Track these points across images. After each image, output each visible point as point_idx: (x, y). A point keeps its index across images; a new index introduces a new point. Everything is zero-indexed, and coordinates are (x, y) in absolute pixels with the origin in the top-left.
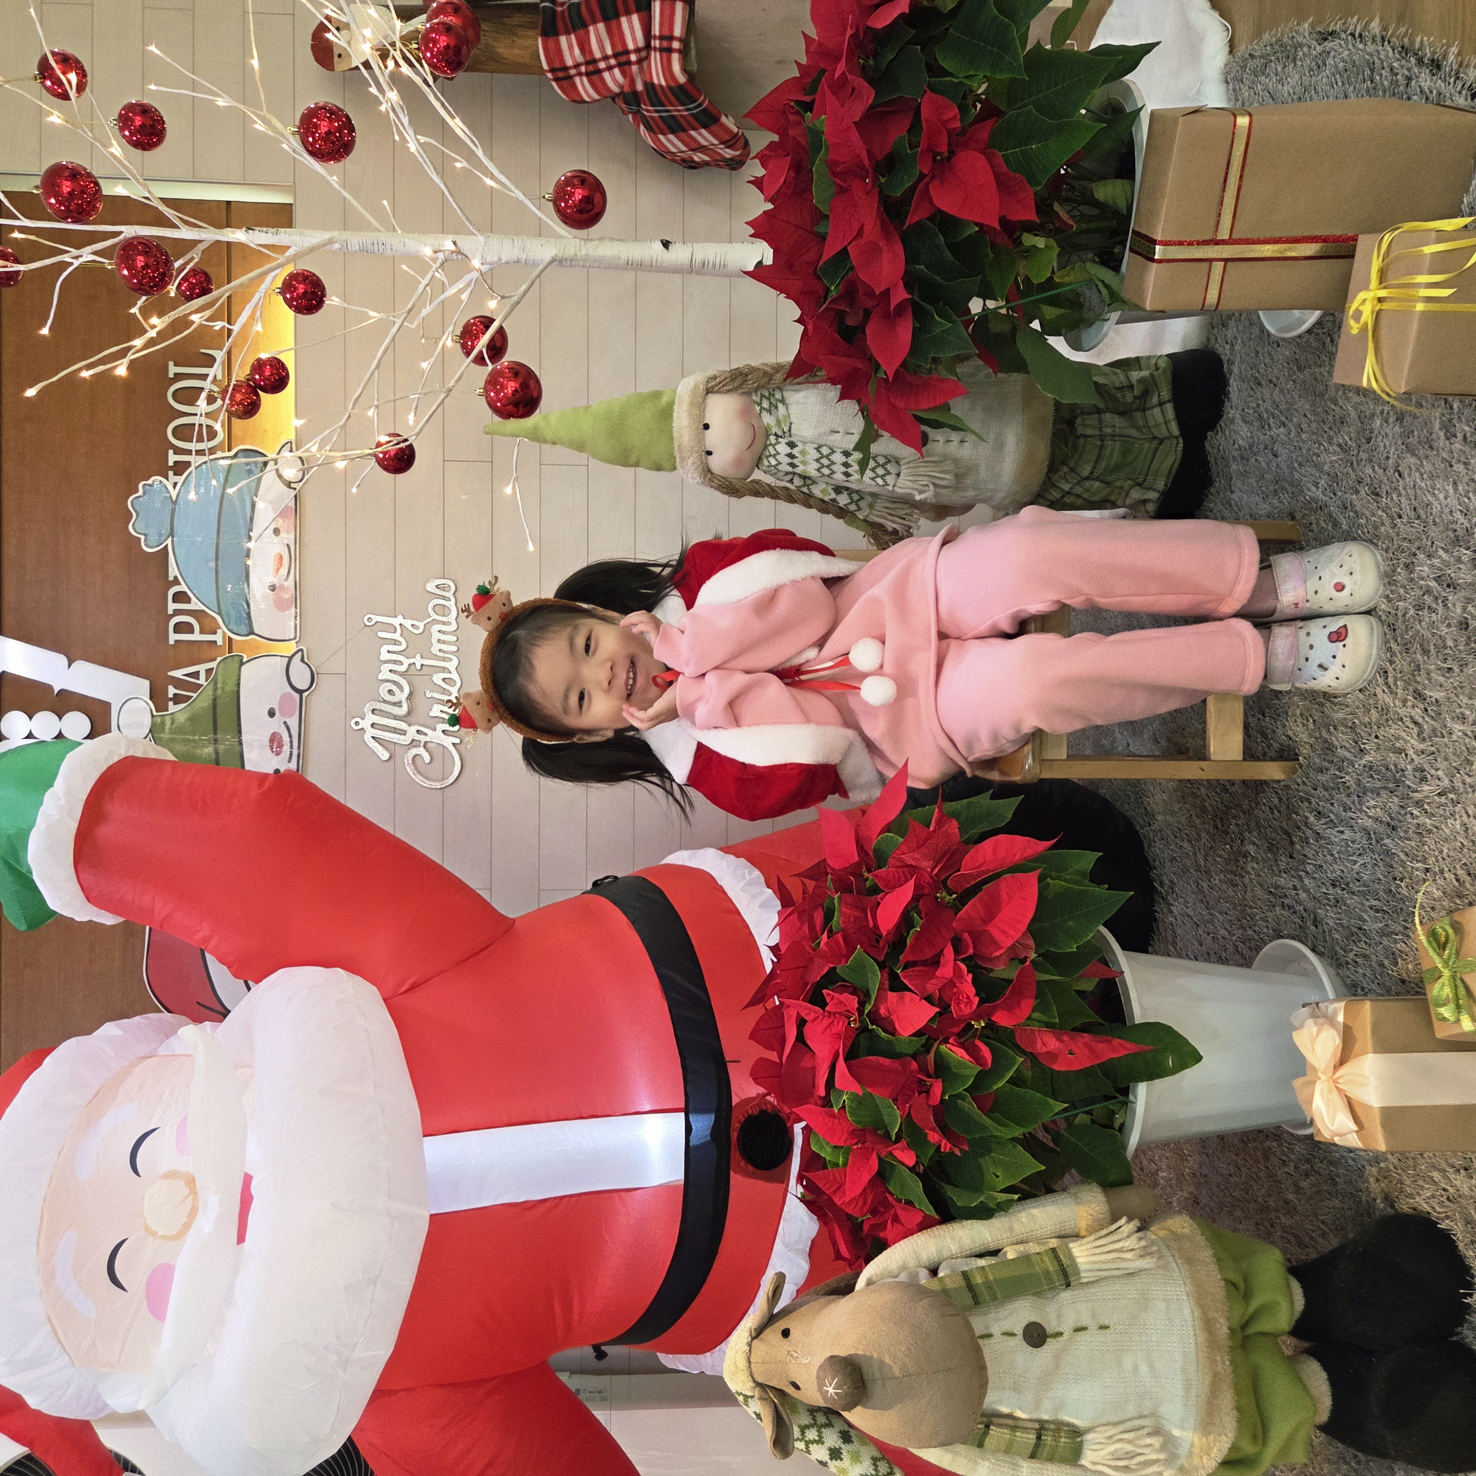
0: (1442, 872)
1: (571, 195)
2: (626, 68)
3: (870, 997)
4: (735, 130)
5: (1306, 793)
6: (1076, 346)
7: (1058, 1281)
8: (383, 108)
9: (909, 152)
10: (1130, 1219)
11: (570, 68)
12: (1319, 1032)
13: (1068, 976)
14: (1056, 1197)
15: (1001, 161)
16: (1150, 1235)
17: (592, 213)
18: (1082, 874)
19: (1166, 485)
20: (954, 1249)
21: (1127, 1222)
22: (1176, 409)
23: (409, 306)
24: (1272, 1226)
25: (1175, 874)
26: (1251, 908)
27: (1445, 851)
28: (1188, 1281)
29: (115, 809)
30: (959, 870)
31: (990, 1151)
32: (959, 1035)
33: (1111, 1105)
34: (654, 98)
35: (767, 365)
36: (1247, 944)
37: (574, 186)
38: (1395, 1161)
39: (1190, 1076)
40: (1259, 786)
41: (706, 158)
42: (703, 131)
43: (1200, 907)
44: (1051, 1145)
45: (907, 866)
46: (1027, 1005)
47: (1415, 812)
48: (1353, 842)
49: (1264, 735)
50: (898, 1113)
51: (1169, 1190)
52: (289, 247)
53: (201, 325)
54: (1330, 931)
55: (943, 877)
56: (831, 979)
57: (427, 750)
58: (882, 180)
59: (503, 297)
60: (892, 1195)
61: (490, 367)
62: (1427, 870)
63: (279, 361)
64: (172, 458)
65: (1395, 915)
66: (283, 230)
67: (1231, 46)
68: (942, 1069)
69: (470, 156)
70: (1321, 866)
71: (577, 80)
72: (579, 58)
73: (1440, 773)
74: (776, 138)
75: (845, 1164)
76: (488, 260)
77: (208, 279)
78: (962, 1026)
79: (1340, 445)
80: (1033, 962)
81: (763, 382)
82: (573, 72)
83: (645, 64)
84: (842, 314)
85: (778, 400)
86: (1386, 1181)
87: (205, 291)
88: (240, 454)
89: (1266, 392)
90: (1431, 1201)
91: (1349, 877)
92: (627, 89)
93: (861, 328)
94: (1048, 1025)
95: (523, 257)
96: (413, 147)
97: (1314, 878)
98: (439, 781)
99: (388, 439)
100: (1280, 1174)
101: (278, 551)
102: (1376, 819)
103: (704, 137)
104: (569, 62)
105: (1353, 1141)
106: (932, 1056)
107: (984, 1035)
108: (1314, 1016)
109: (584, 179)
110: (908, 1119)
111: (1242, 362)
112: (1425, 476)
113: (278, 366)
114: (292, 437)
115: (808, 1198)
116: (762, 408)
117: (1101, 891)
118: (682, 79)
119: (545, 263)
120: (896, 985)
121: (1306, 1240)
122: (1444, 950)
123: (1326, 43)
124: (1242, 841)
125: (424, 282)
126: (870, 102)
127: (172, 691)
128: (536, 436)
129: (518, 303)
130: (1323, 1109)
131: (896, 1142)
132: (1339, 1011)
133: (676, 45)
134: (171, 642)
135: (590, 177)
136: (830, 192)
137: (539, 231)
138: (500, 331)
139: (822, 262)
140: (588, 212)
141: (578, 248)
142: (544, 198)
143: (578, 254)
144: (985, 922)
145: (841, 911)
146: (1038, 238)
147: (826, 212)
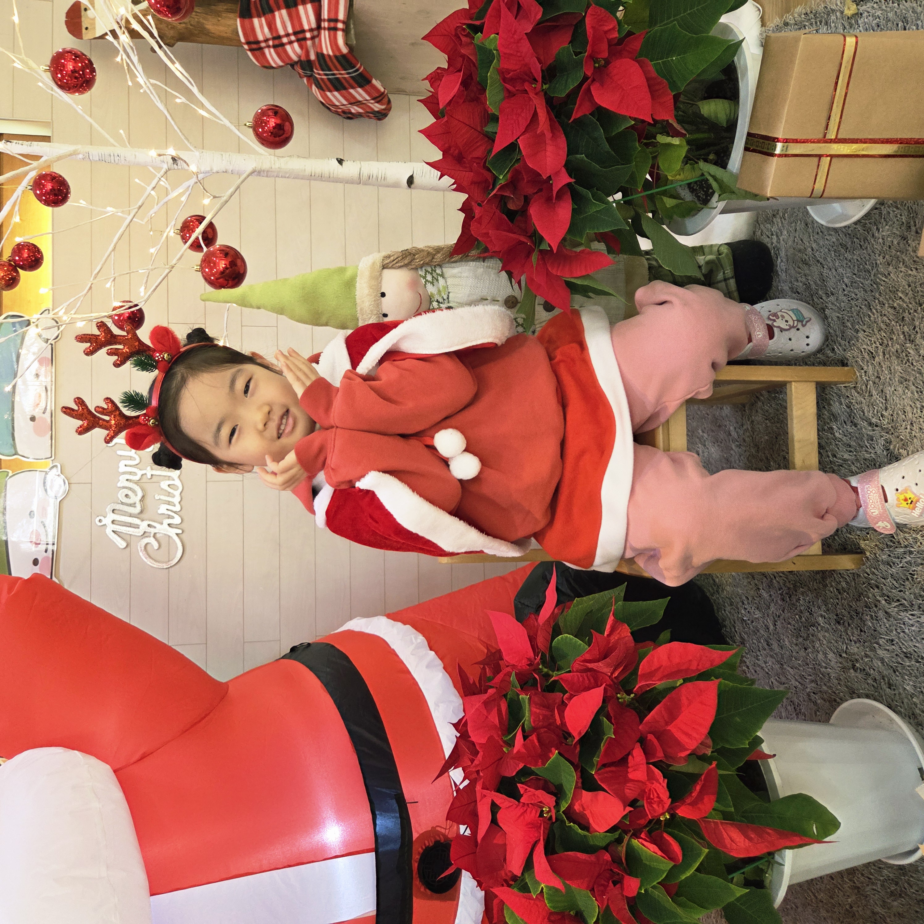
1: (267, 123)
3: (566, 797)
4: (382, 90)
5: (876, 581)
9: (575, 58)
15: (652, 69)
17: (283, 137)
23: (140, 203)
32: (646, 826)
33: (760, 864)
35: (429, 247)
37: (269, 116)
41: (360, 111)
45: (588, 670)
46: (710, 802)
50: (596, 903)
55: (621, 679)
56: (525, 772)
58: (545, 87)
59: (215, 197)
61: (205, 249)
63: (33, 245)
67: (762, 22)
71: (266, 51)
72: (268, 35)
76: (203, 170)
81: (427, 260)
82: (263, 45)
83: (317, 40)
84: (506, 200)
88: (9, 318)
92: (303, 58)
93: (524, 211)
94: (726, 815)
95: (230, 168)
97: (886, 650)
99: (121, 304)
101: (36, 391)
103: (360, 94)
104: (261, 38)
106: (623, 849)
109: (276, 111)
110: (605, 910)
111: (788, 248)
113: (33, 249)
114: (50, 306)
116: (427, 281)
118: (345, 50)
119: (247, 173)
120: (590, 784)
126: (539, 18)
128: (243, 303)
129: (226, 202)
133: (340, 25)
135: (280, 110)
136: (501, 96)
137: (240, 148)
138: (211, 225)
139: (492, 156)
140: (279, 136)
141: (273, 162)
142: (245, 125)
143: (273, 167)
144: (667, 724)
145: (530, 710)
146: (670, 138)
147: (497, 113)
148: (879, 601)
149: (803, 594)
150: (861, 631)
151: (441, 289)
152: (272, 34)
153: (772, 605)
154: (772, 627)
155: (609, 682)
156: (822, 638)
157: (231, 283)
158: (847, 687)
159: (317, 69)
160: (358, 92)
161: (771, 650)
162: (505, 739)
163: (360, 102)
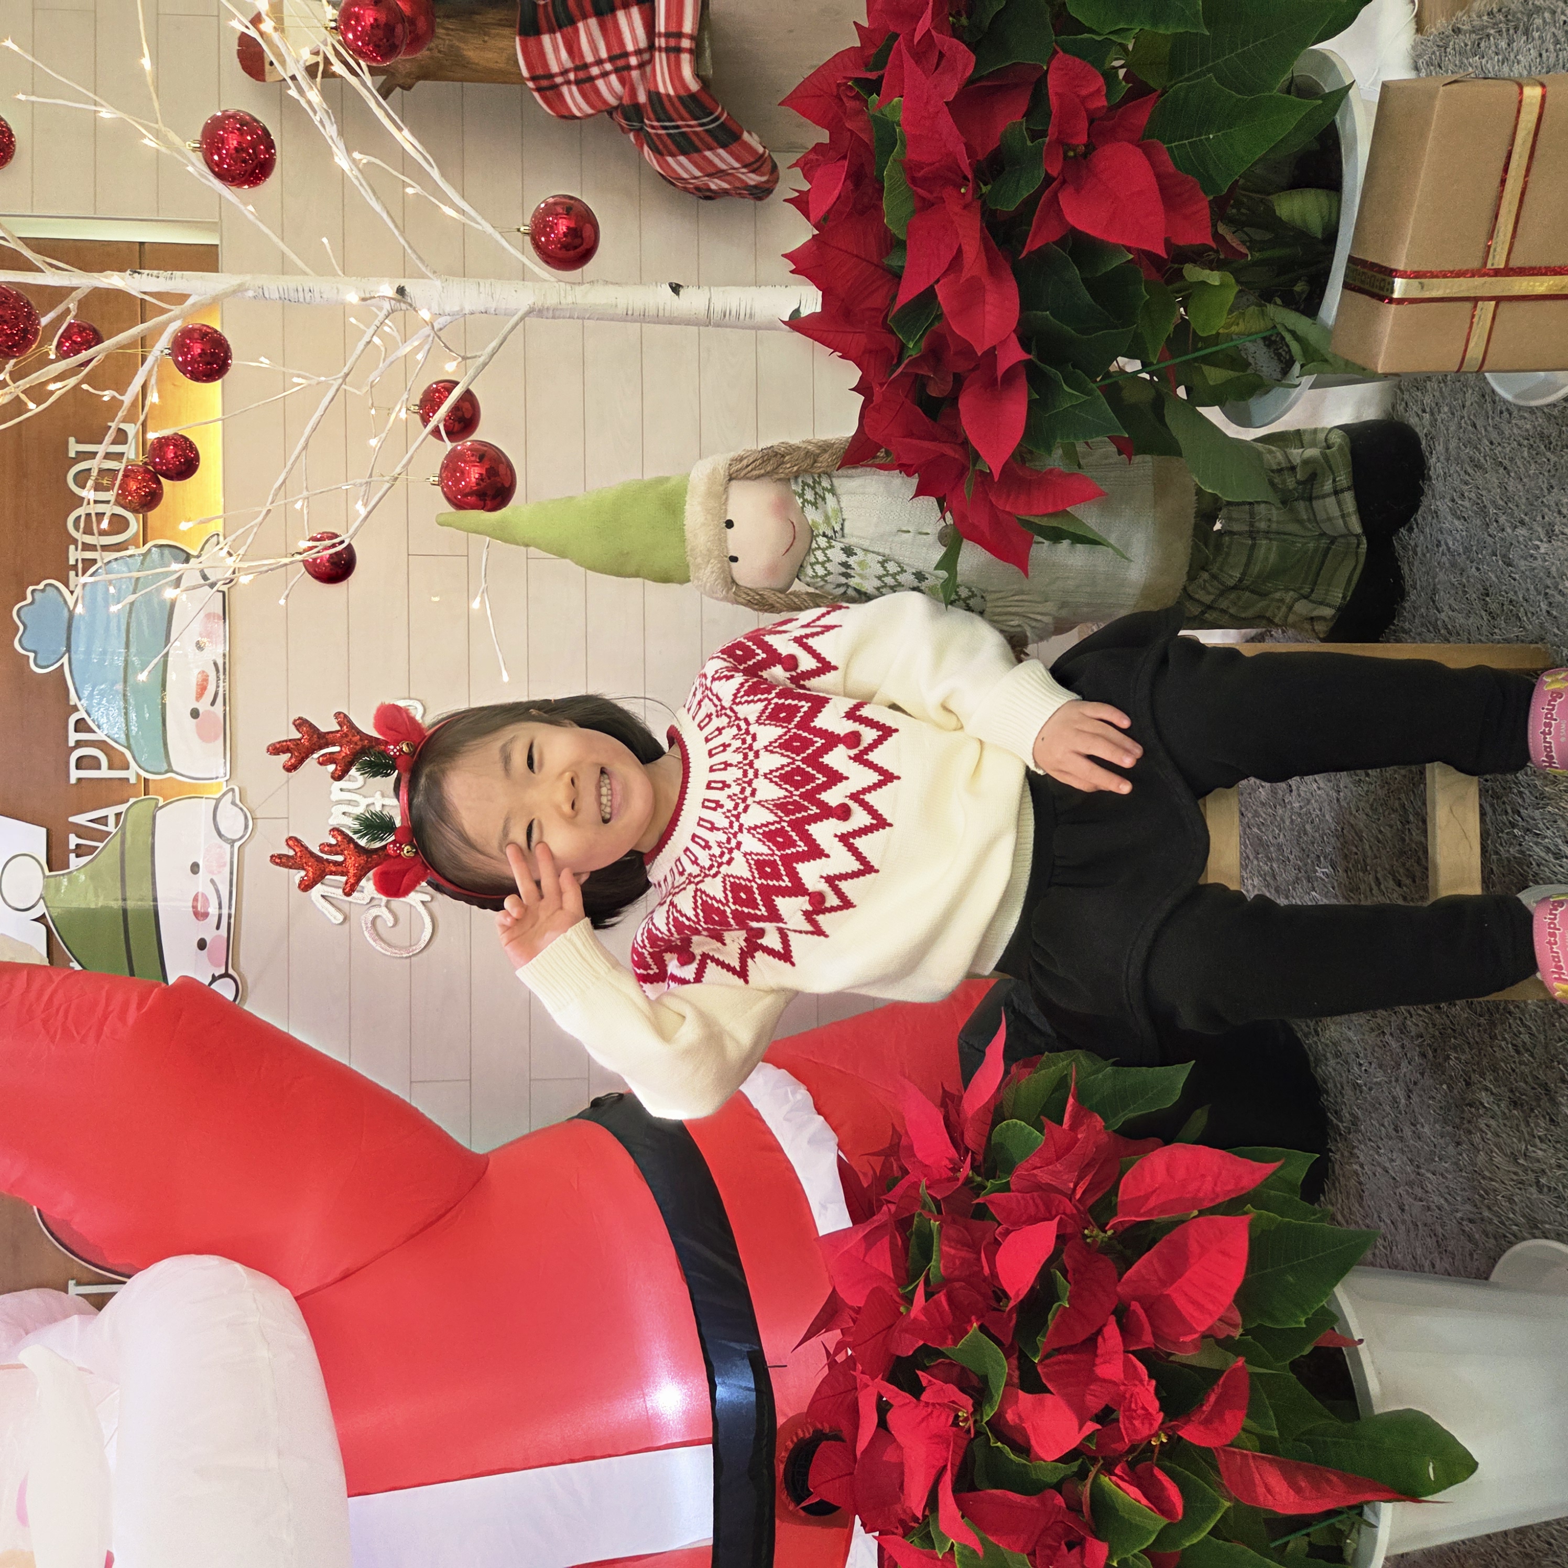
1: (553, 227)
2: (625, 73)
3: (991, 1398)
4: (761, 150)
6: (1241, 419)
9: (1029, 143)
15: (1166, 157)
17: (580, 249)
22: (1358, 499)
23: (346, 369)
25: (1359, 1106)
32: (1131, 1464)
33: (1337, 1523)
35: (809, 442)
37: (557, 216)
41: (725, 186)
45: (1039, 1188)
52: (189, 296)
57: (390, 910)
58: (985, 189)
59: (464, 357)
61: (449, 445)
63: (185, 439)
64: (74, 555)
67: (1418, 23)
68: (1106, 1517)
71: (565, 90)
72: (568, 64)
74: (826, 135)
76: (450, 309)
82: (559, 80)
83: (648, 69)
84: (922, 382)
85: (827, 489)
88: (155, 549)
89: (1492, 477)
92: (627, 101)
93: (953, 399)
94: (1267, 1446)
95: (492, 306)
98: (406, 948)
99: (311, 544)
101: (200, 669)
103: (722, 158)
104: (555, 69)
106: (1086, 1490)
107: (1164, 1458)
109: (570, 207)
111: (1449, 437)
113: (185, 445)
117: (1332, 1227)
118: (694, 87)
119: (520, 314)
120: (1031, 1383)
126: (969, 73)
127: (73, 841)
129: (485, 365)
133: (686, 43)
134: (73, 781)
135: (576, 203)
136: (909, 207)
138: (468, 396)
139: (895, 309)
140: (576, 248)
141: (562, 293)
142: (519, 230)
143: (563, 301)
144: (1166, 1283)
145: (941, 1250)
146: (1208, 272)
147: (902, 237)
149: (1455, 1048)
150: (1552, 1120)
151: (830, 513)
152: (573, 62)
153: (1404, 1064)
154: (1403, 1101)
155: (1070, 1209)
156: (1484, 1128)
157: (488, 502)
158: (1524, 1216)
159: (649, 119)
160: (719, 156)
161: (1401, 1139)
162: (901, 1291)
163: (723, 171)
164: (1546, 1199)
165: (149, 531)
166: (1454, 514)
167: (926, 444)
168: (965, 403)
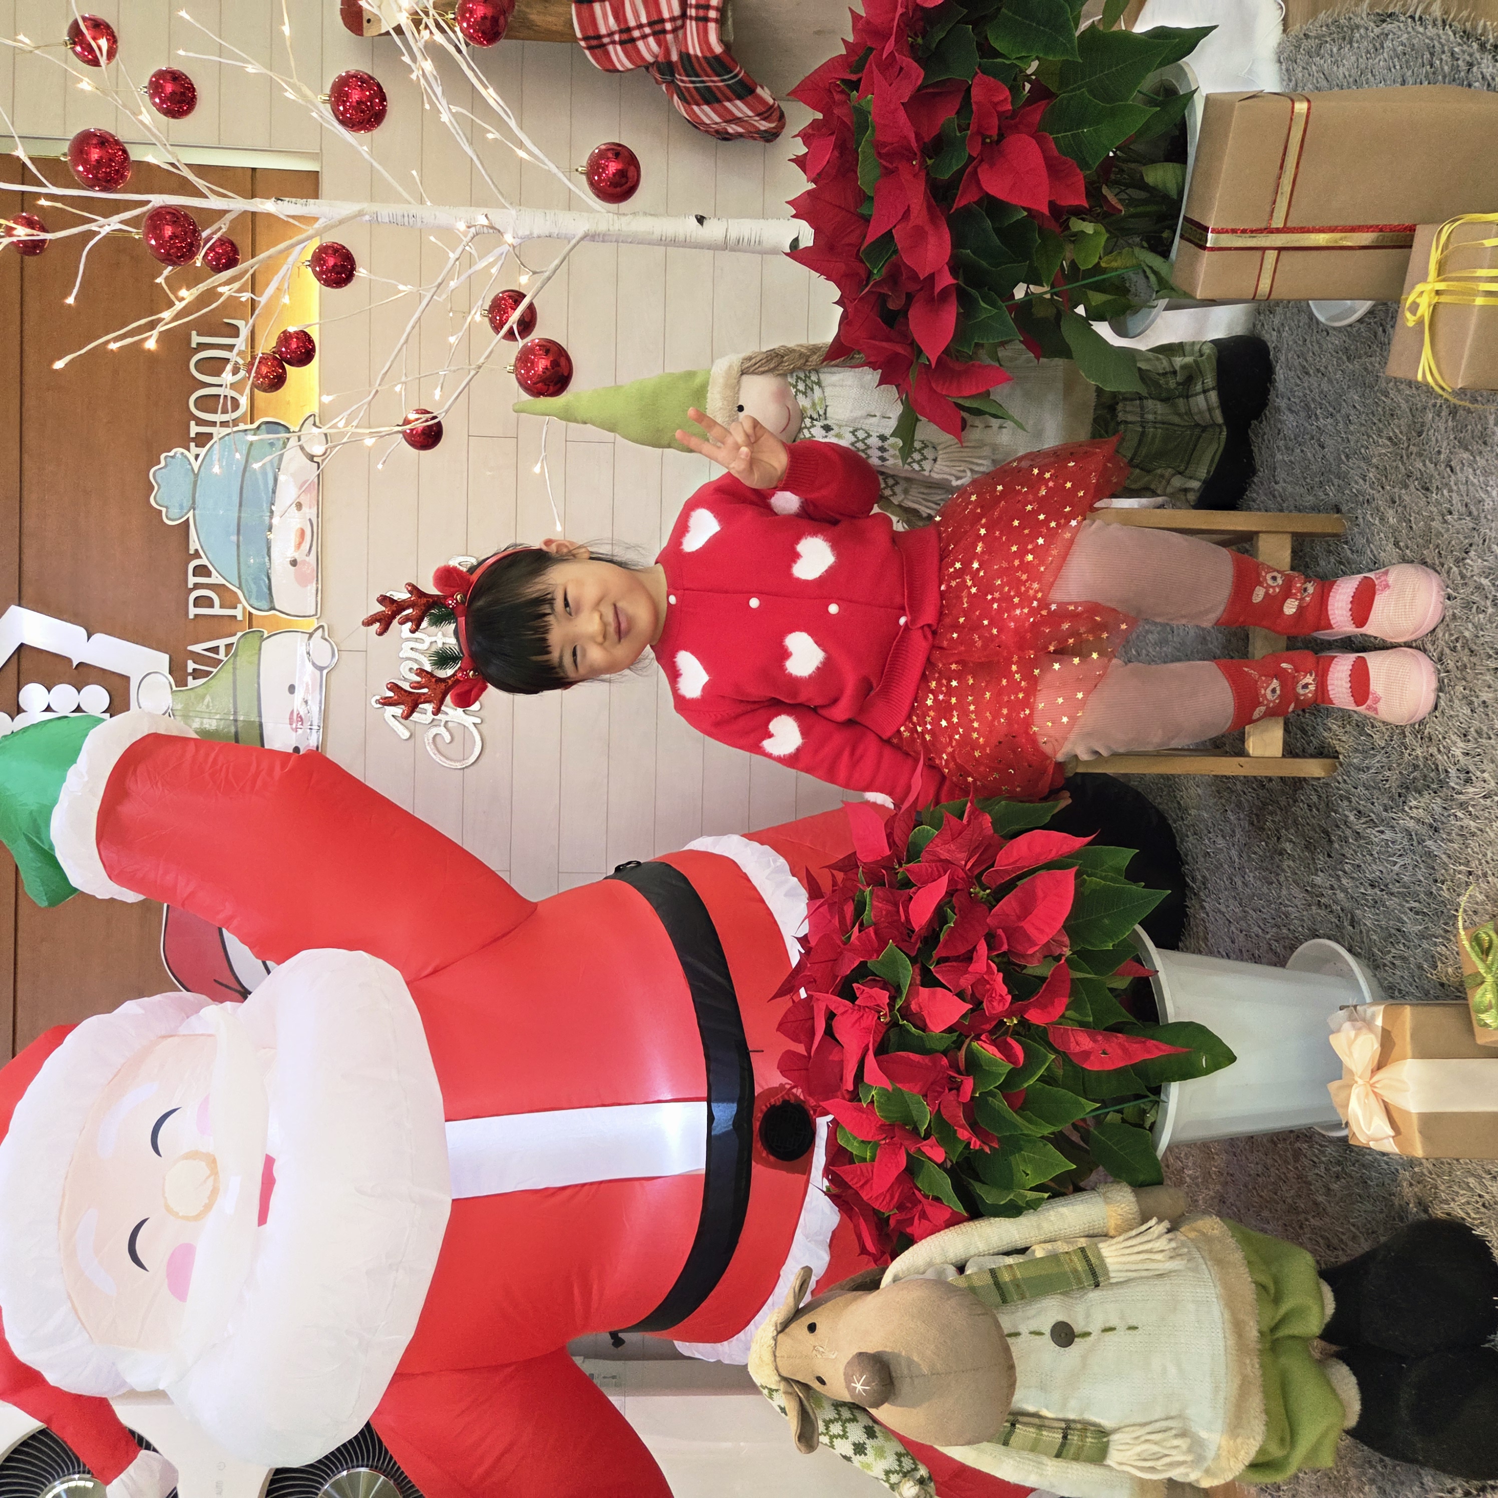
0: (1485, 875)
1: (605, 168)
3: (901, 993)
4: (771, 101)
5: (1346, 791)
6: (1121, 332)
7: (1088, 1281)
8: (414, 76)
9: (958, 134)
10: (1160, 1220)
11: (604, 36)
12: (1356, 1036)
13: (1102, 974)
14: (1085, 1196)
15: (1052, 144)
16: (1179, 1236)
17: (625, 187)
18: (1117, 870)
19: (1208, 472)
20: (982, 1247)
21: (1157, 1223)
23: (439, 280)
24: (1301, 1227)
25: (1208, 869)
26: (1286, 906)
27: (1489, 854)
28: (1218, 1283)
29: (138, 786)
30: (992, 865)
31: (1021, 1149)
32: (992, 1032)
33: (1142, 1104)
34: (689, 68)
35: (801, 346)
36: (1282, 942)
37: (608, 159)
38: (1431, 1167)
39: (1223, 1077)
40: (1298, 783)
41: (740, 130)
42: (738, 103)
43: (1234, 905)
44: (1082, 1143)
45: (941, 860)
46: (1061, 1006)
47: (1459, 814)
48: (1393, 843)
49: (1304, 731)
50: (928, 1109)
51: (1194, 1188)
52: (319, 218)
53: (230, 297)
54: (1368, 931)
55: (976, 872)
56: (862, 972)
57: (448, 730)
58: (930, 162)
59: (534, 273)
60: (920, 1190)
61: (521, 343)
62: (1470, 873)
63: (306, 334)
64: (194, 429)
65: (1436, 918)
66: (311, 201)
67: (1284, 25)
68: (973, 1065)
69: (501, 125)
70: (1359, 866)
71: (611, 48)
72: (614, 27)
73: (1486, 775)
74: (820, 116)
75: (873, 1159)
76: (521, 234)
77: (235, 249)
78: (994, 1023)
79: (1390, 439)
80: (1067, 960)
81: (799, 363)
82: (606, 40)
83: (680, 33)
84: (883, 298)
85: (813, 382)
86: (1420, 1186)
87: (232, 262)
88: (263, 427)
89: (1314, 381)
90: (1466, 1207)
91: (1388, 878)
92: (661, 59)
93: (904, 312)
94: (1082, 1024)
95: (555, 231)
96: (445, 117)
97: (1353, 878)
98: (460, 761)
99: (417, 416)
100: (1311, 1177)
101: (299, 526)
102: (1418, 821)
103: (739, 108)
104: (603, 31)
105: (1390, 1146)
106: (963, 1051)
107: (1016, 1033)
108: (1351, 1019)
109: (619, 152)
110: (938, 1115)
111: (1289, 350)
112: (1478, 472)
113: (305, 339)
114: (316, 410)
115: (835, 1191)
116: (798, 390)
117: (1138, 888)
118: (718, 49)
119: (577, 238)
120: (928, 980)
121: (1335, 1241)
122: (1487, 955)
123: (1384, 25)
124: (1279, 839)
125: (452, 256)
126: (919, 83)
127: (191, 665)
128: (568, 416)
129: (549, 278)
130: (1360, 1113)
131: (925, 1138)
132: (1378, 1015)
133: (712, 14)
134: (190, 616)
135: (624, 150)
136: (876, 173)
137: (570, 203)
138: (532, 306)
139: (865, 245)
140: (621, 185)
141: (611, 222)
142: (577, 171)
143: (611, 229)
144: (1020, 918)
145: (872, 905)
146: (1085, 224)
147: (870, 193)
148: (1347, 816)
150: (1329, 856)
151: (816, 401)
152: (619, 25)
155: (962, 874)
156: (1287, 869)
158: (1309, 929)
159: (679, 74)
160: (736, 106)
163: (739, 118)
164: (1323, 913)
165: (255, 412)
166: (1290, 410)
167: (885, 344)
168: (911, 314)
